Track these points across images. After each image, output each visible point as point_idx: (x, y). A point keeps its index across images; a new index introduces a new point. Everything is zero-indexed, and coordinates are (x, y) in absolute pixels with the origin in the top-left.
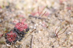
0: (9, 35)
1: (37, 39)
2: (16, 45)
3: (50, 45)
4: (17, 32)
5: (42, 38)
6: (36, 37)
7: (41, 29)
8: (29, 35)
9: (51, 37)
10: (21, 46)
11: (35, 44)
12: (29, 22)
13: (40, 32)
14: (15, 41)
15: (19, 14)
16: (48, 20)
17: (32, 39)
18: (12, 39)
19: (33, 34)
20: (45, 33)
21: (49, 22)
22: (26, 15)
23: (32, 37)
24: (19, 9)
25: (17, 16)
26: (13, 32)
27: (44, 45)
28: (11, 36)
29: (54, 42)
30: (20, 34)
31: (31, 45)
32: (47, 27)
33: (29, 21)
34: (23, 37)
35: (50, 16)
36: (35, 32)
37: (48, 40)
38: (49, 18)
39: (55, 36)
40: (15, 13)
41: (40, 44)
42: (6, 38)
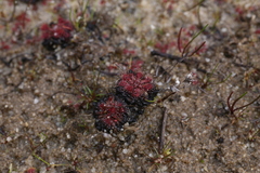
0: (105, 108)
1: (177, 119)
2: (120, 135)
3: (212, 137)
4: (126, 101)
5: (190, 117)
6: (173, 112)
7: (188, 90)
8: (154, 108)
9: (215, 115)
10: (133, 137)
11: (170, 132)
12: (152, 71)
13: (183, 99)
15: (123, 47)
16: (206, 64)
17: (162, 119)
18: (112, 118)
19: (166, 104)
20: (198, 102)
21: (209, 71)
22: (143, 48)
23: (163, 113)
24: (122, 32)
25: (118, 53)
26: (115, 100)
27: (194, 137)
28: (110, 111)
29: (223, 129)
30: (134, 104)
31: (160, 135)
32: (204, 86)
33: (153, 67)
34: (139, 113)
35: (209, 53)
36: (171, 100)
37: (207, 122)
38: (208, 60)
39: (227, 112)
41: (185, 133)
42: (95, 116)
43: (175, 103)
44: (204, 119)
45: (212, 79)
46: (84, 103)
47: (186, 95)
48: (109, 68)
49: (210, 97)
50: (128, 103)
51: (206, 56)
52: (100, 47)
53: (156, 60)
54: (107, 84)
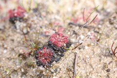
0: (41, 53)
1: (83, 59)
2: (51, 69)
3: (103, 69)
5: (90, 58)
6: (81, 55)
7: (89, 43)
8: (70, 53)
9: (105, 56)
10: (58, 70)
11: (79, 67)
12: (69, 33)
13: (86, 47)
14: (51, 62)
15: (53, 21)
16: (99, 29)
17: (75, 60)
18: (46, 59)
19: (77, 51)
20: (95, 49)
21: (100, 32)
22: (64, 22)
23: (75, 56)
24: (53, 13)
25: (51, 24)
26: (47, 48)
27: (93, 69)
28: (44, 55)
29: (109, 64)
30: (58, 51)
31: (74, 68)
32: (98, 41)
33: (69, 31)
34: (62, 56)
35: (101, 23)
36: (80, 49)
37: (100, 60)
38: (100, 26)
40: (46, 20)
41: (88, 67)
42: (37, 58)
43: (82, 50)
44: (98, 58)
45: (103, 37)
46: (31, 52)
47: (88, 45)
48: (45, 32)
49: (102, 46)
50: (55, 50)
51: (99, 24)
52: (40, 21)
53: (71, 27)
54: (44, 41)
